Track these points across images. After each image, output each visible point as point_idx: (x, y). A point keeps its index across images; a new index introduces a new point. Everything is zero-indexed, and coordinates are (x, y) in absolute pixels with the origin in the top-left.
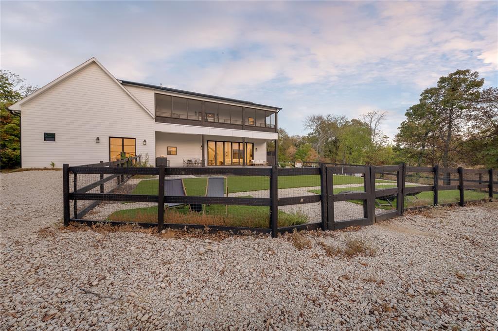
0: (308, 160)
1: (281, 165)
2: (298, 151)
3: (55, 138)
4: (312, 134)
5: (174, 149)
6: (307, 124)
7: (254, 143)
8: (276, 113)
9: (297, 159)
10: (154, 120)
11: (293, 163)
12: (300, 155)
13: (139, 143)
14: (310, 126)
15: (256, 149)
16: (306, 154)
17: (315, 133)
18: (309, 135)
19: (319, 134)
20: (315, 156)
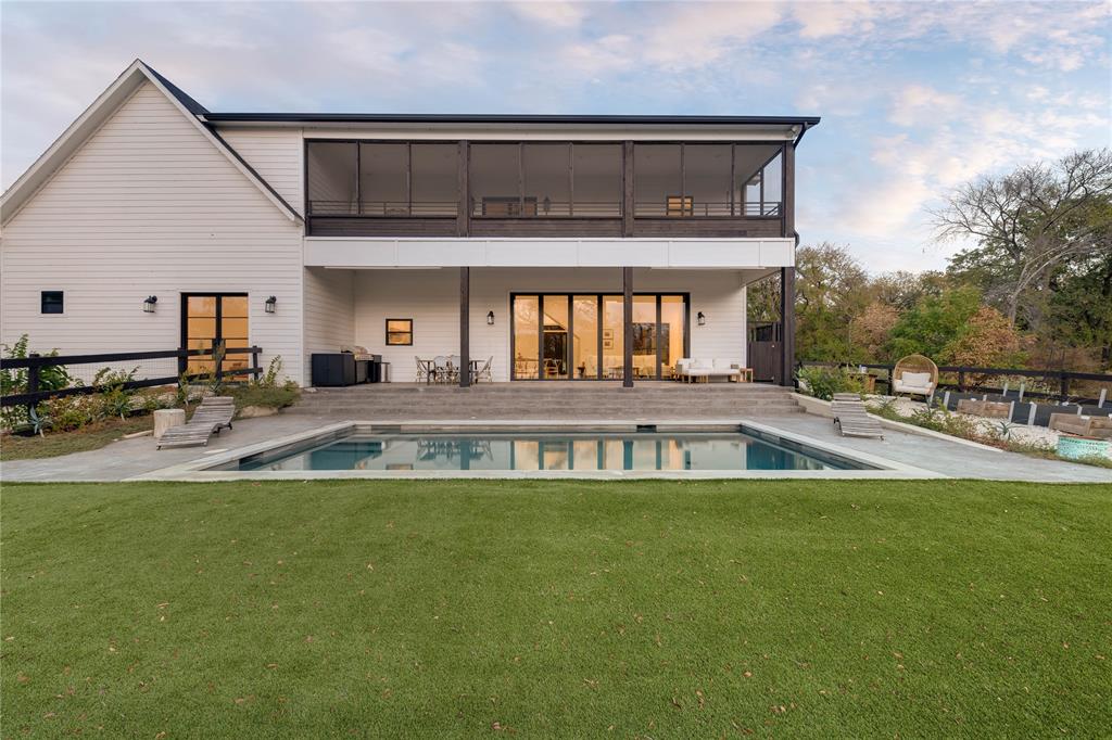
0: (966, 355)
1: (811, 382)
2: (905, 321)
3: (61, 303)
4: (976, 255)
5: (403, 326)
6: (952, 217)
7: (690, 289)
8: (786, 149)
9: (903, 352)
10: (302, 230)
11: (883, 373)
12: (921, 339)
13: (255, 306)
14: (968, 226)
15: (700, 315)
16: (950, 332)
17: (990, 250)
18: (959, 260)
19: (1015, 250)
20: (1003, 340)
